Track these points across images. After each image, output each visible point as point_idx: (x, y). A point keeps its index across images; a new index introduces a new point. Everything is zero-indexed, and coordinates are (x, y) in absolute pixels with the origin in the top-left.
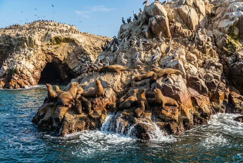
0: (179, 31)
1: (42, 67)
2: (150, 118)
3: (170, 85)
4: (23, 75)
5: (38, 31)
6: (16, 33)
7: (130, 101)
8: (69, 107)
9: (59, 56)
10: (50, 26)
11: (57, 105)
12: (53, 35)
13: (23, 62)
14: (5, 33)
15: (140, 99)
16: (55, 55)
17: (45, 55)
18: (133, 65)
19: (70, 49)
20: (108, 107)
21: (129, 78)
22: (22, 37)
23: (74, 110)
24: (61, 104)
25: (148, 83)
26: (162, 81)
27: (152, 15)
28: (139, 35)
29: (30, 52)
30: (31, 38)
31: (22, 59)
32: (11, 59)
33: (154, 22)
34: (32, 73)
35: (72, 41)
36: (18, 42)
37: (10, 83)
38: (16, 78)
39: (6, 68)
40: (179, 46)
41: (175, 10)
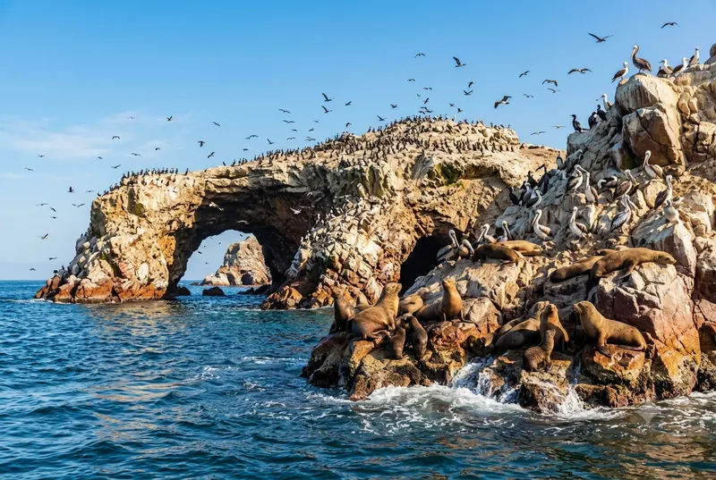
0: (708, 145)
1: (404, 251)
2: (563, 373)
3: (632, 290)
4: (349, 272)
5: (396, 151)
6: (340, 158)
7: (523, 331)
8: (375, 343)
9: (454, 218)
10: (435, 134)
11: (351, 338)
12: (437, 159)
13: (352, 237)
14: (314, 160)
15: (546, 326)
16: (442, 215)
17: (413, 216)
18: (564, 241)
19: (485, 198)
20: (472, 345)
21: (541, 275)
22: (354, 170)
23: (385, 350)
24: (359, 336)
25: (583, 285)
26: (615, 281)
27: (631, 106)
28: (603, 162)
29: (371, 208)
30: (378, 171)
31: (349, 229)
32: (320, 232)
33: (634, 126)
34: (373, 268)
35: (491, 175)
36: (343, 182)
37: (314, 294)
38: (331, 282)
39: (306, 254)
40: (702, 188)
41: (703, 87)
